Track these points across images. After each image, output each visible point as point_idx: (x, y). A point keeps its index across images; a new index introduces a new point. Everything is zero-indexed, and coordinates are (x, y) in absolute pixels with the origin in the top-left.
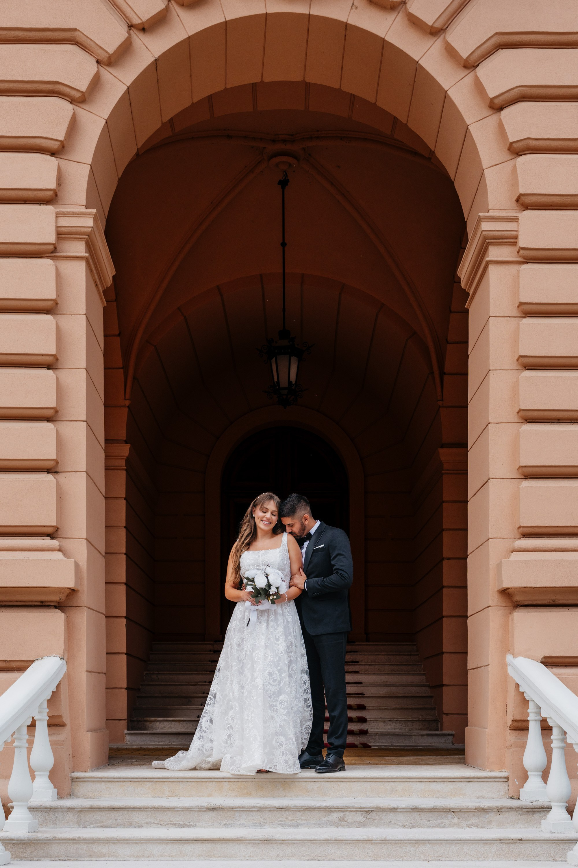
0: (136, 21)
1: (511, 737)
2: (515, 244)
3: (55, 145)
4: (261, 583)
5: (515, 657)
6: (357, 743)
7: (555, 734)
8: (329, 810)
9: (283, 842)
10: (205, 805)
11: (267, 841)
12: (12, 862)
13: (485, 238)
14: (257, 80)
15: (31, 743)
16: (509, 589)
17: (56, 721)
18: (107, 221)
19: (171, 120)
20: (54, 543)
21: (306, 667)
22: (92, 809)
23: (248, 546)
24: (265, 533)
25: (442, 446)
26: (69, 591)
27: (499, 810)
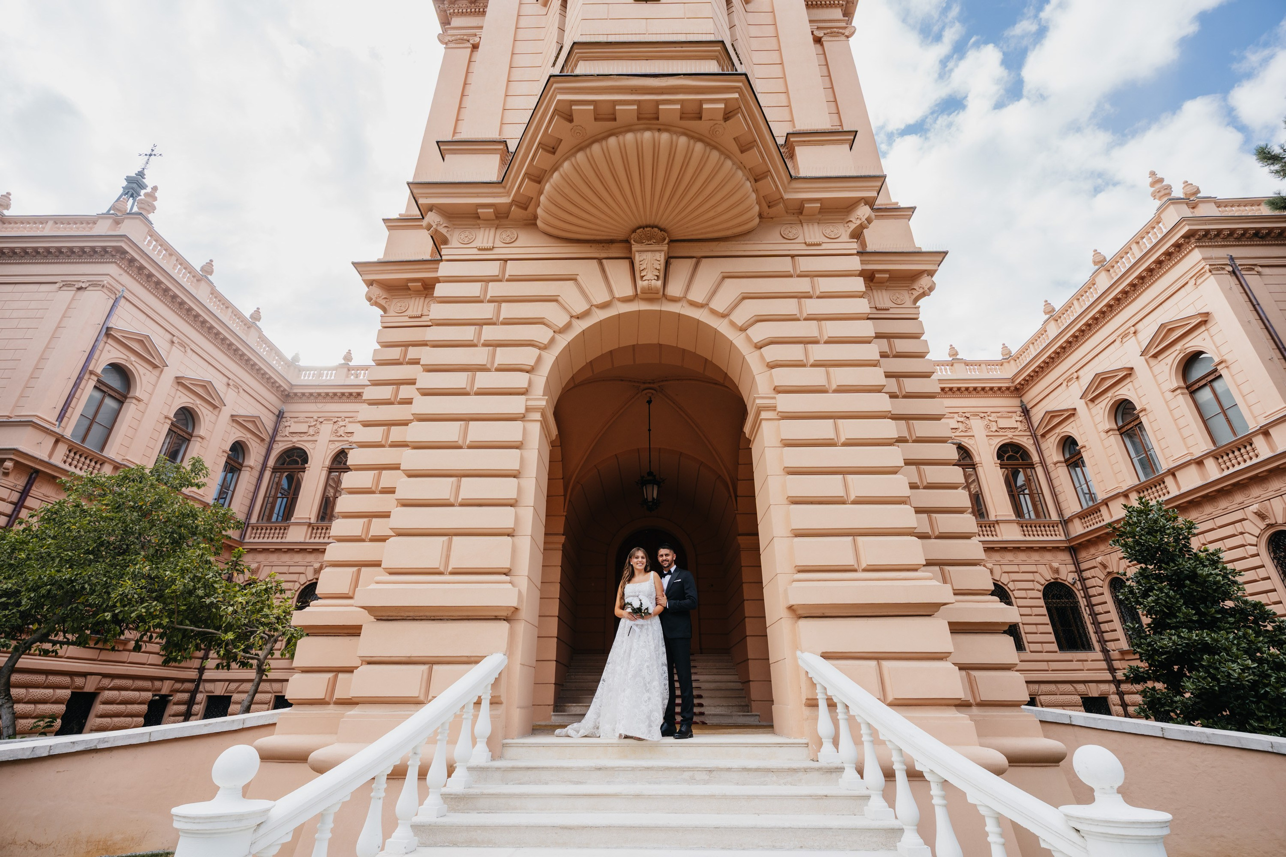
0: (574, 314)
1: (807, 711)
2: (775, 410)
3: (529, 368)
4: (636, 605)
5: (802, 652)
6: (698, 721)
7: (840, 709)
8: (683, 769)
9: (649, 797)
10: (593, 765)
11: (638, 796)
12: (447, 814)
13: (759, 407)
14: (635, 343)
15: (476, 717)
16: (793, 606)
17: (496, 700)
18: (555, 408)
19: (591, 362)
20: (507, 578)
21: (666, 662)
22: (514, 769)
23: (629, 581)
24: (640, 571)
25: (739, 535)
26: (514, 609)
27: (806, 770)
